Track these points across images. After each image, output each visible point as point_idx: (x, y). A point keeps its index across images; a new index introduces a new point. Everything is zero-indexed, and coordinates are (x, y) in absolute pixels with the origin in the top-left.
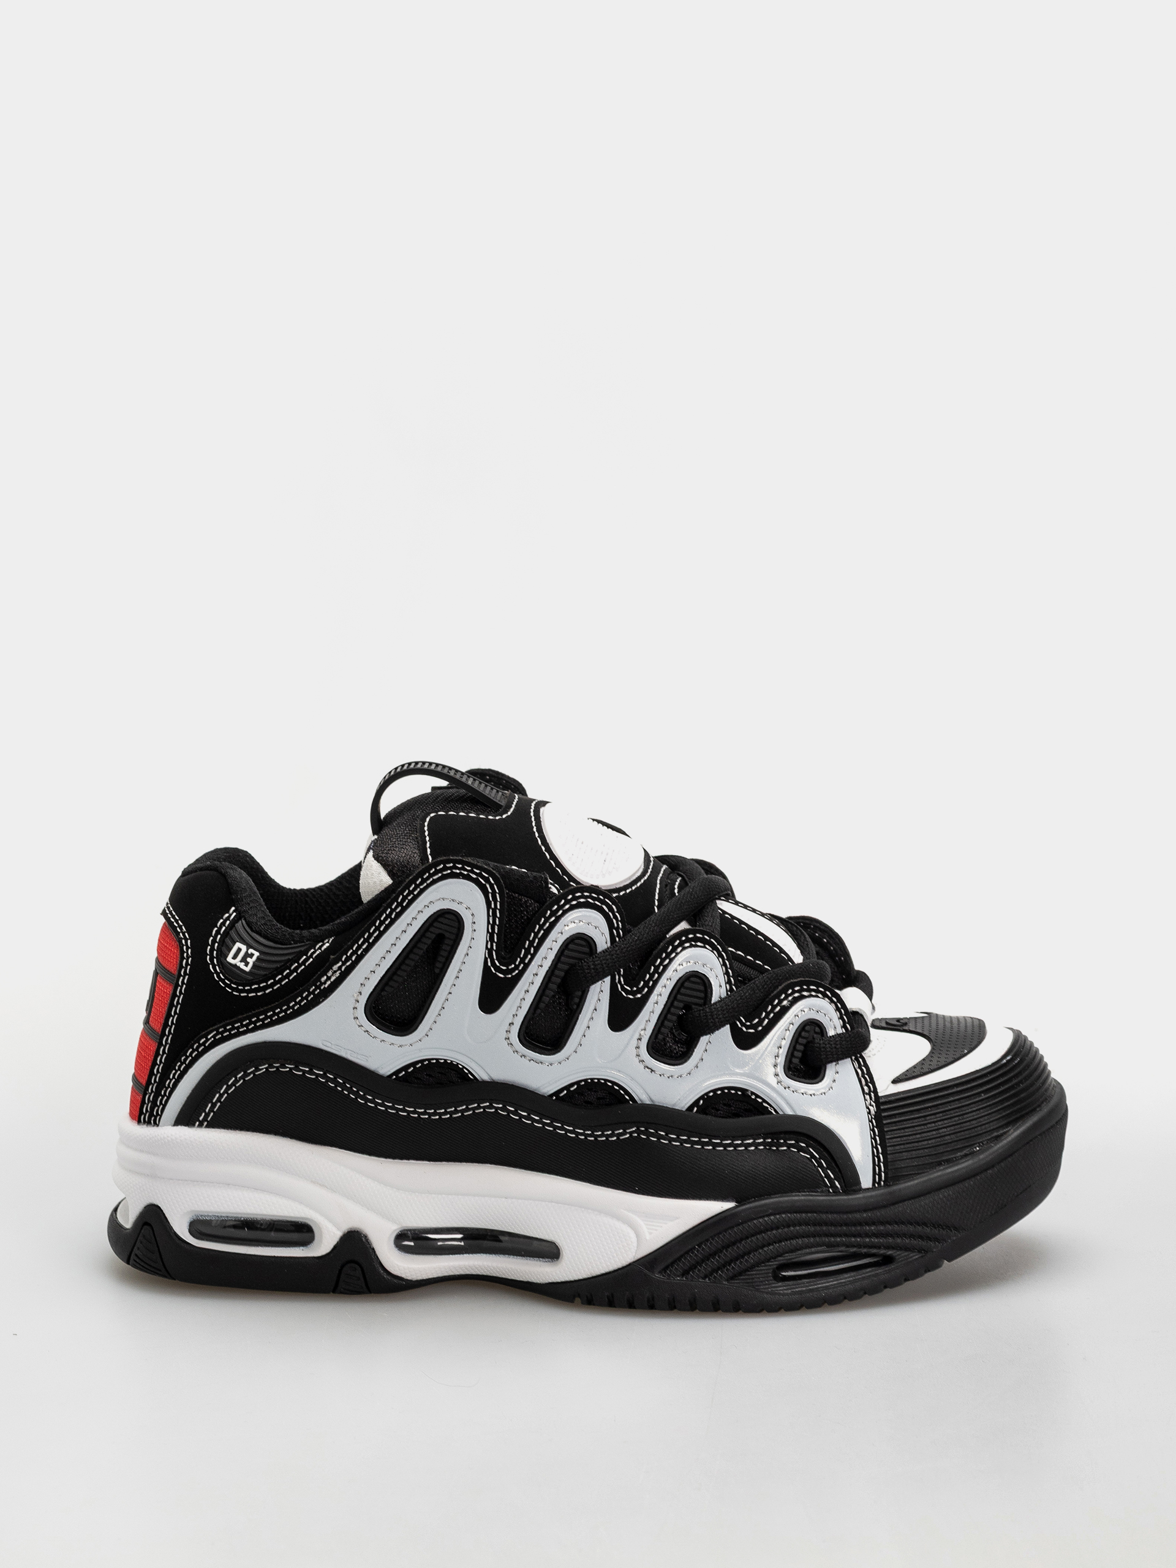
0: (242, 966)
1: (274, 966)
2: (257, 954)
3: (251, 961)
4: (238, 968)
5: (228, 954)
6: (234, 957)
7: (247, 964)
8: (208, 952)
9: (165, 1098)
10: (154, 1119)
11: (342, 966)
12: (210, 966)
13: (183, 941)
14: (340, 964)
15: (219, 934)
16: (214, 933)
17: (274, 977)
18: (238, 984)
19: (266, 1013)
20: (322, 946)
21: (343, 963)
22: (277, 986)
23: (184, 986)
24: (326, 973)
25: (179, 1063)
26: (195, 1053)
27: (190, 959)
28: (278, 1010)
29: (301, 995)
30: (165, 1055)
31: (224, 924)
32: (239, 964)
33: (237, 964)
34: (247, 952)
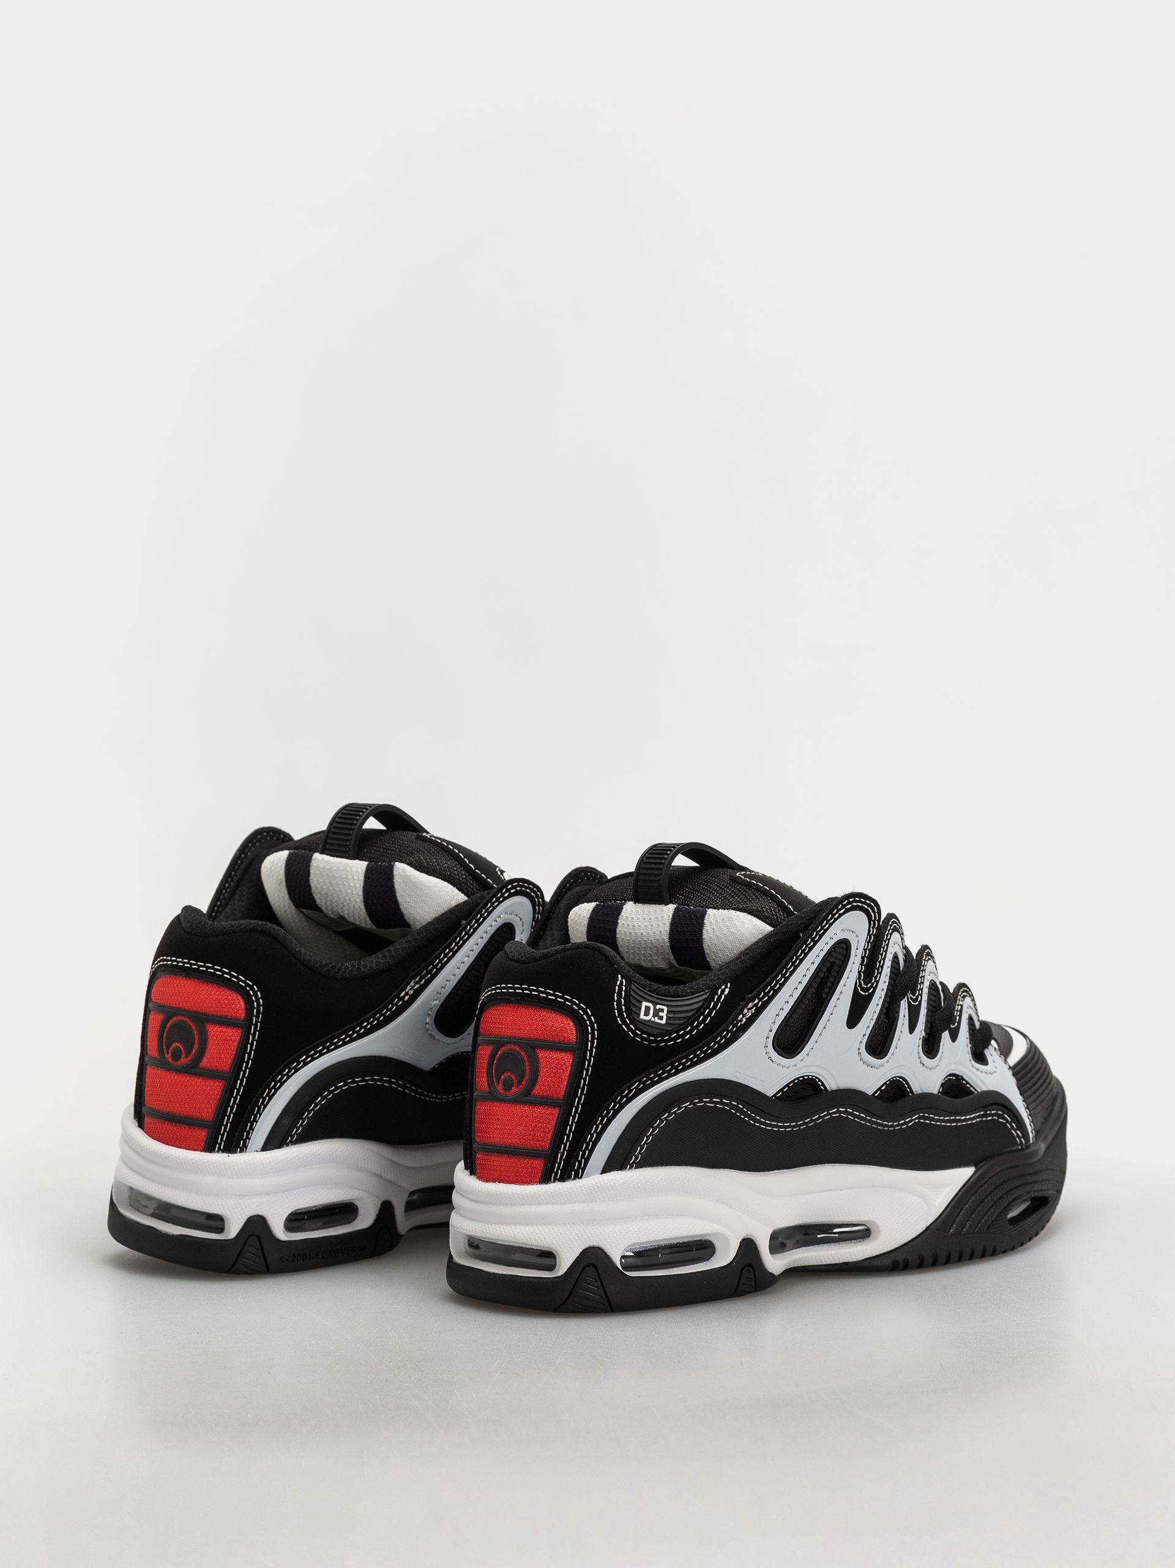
0: (657, 1020)
1: (690, 1014)
2: (666, 1009)
3: (664, 1014)
4: (654, 1022)
5: (640, 1013)
6: (647, 1013)
7: (661, 1018)
8: (617, 1015)
9: (587, 1151)
10: (573, 1173)
11: (758, 1003)
12: (623, 1026)
13: (580, 1011)
14: (757, 1001)
15: (622, 998)
16: (616, 998)
17: (691, 1024)
18: (656, 1036)
19: (686, 1057)
20: (723, 991)
21: (760, 1000)
22: (696, 1031)
23: (594, 1050)
24: (741, 1012)
25: (600, 1118)
26: (618, 1105)
27: (595, 1025)
28: (699, 1052)
29: (720, 1034)
30: (577, 1115)
31: (620, 989)
32: (653, 1019)
33: (650, 1020)
34: (655, 1008)
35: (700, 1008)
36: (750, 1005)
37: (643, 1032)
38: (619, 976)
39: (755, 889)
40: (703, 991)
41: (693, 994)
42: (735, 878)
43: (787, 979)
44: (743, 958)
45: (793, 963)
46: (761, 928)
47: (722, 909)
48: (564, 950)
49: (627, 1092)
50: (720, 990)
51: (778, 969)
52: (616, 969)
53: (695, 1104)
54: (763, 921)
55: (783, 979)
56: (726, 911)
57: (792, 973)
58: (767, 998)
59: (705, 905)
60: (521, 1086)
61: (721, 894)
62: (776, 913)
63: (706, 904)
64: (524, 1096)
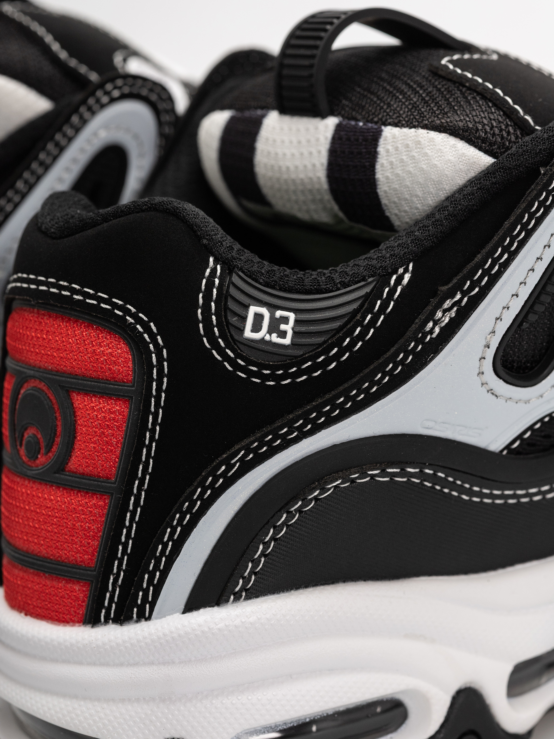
0: (275, 338)
1: (336, 325)
2: (292, 316)
3: (288, 328)
4: (270, 343)
5: (244, 328)
6: (256, 328)
7: (283, 334)
8: (202, 332)
9: (158, 574)
10: (135, 610)
11: (461, 300)
12: (214, 352)
13: (138, 326)
14: (458, 296)
15: (211, 300)
16: (201, 301)
17: (339, 343)
18: (274, 368)
19: (332, 402)
20: (400, 279)
21: (464, 294)
22: (347, 355)
23: (163, 395)
24: (431, 316)
25: (178, 516)
26: (209, 492)
27: (165, 351)
28: (354, 392)
29: (393, 359)
30: (139, 509)
31: (210, 284)
32: (267, 338)
33: (263, 338)
34: (272, 317)
35: (355, 312)
36: (447, 304)
37: (249, 362)
38: (211, 259)
39: (469, 89)
40: (364, 279)
41: (345, 285)
42: (437, 68)
43: (513, 255)
44: (437, 216)
45: (524, 227)
46: (472, 161)
47: (407, 126)
48: (105, 219)
49: (223, 468)
50: (394, 277)
51: (496, 238)
52: (205, 246)
53: (353, 481)
54: (476, 147)
55: (506, 256)
56: (413, 130)
57: (522, 244)
58: (477, 290)
59: (381, 119)
60: (50, 454)
61: (408, 99)
62: (501, 130)
63: (383, 116)
64: (55, 473)
